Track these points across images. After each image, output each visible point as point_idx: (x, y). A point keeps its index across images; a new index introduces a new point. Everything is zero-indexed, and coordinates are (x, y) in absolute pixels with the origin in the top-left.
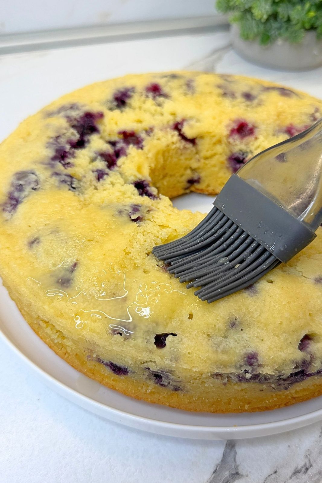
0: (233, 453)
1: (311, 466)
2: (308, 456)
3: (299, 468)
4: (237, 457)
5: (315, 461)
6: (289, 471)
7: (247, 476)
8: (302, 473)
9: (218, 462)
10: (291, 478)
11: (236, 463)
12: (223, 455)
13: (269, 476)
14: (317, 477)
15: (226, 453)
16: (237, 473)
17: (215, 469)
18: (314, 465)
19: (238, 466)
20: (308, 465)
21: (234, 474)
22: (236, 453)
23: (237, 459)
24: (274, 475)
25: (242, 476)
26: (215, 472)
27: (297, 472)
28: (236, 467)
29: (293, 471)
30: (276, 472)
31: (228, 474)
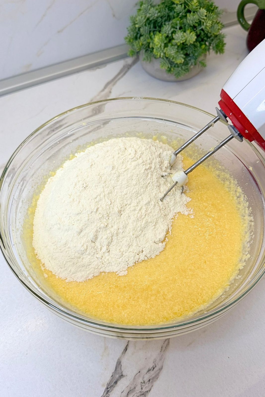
0: (120, 366)
1: (156, 366)
2: (155, 362)
3: (150, 368)
4: (122, 367)
5: (157, 364)
6: (146, 371)
7: (127, 376)
8: (151, 371)
9: (113, 371)
10: (146, 373)
11: (121, 370)
12: (116, 367)
13: (137, 374)
14: (158, 371)
15: (117, 366)
16: (122, 375)
17: (112, 375)
18: (157, 366)
19: (122, 372)
20: (154, 366)
21: (121, 376)
22: (121, 366)
23: (122, 369)
24: (139, 374)
25: (124, 376)
26: (112, 376)
27: (149, 370)
28: (122, 373)
29: (147, 370)
30: (139, 372)
31: (118, 376)
